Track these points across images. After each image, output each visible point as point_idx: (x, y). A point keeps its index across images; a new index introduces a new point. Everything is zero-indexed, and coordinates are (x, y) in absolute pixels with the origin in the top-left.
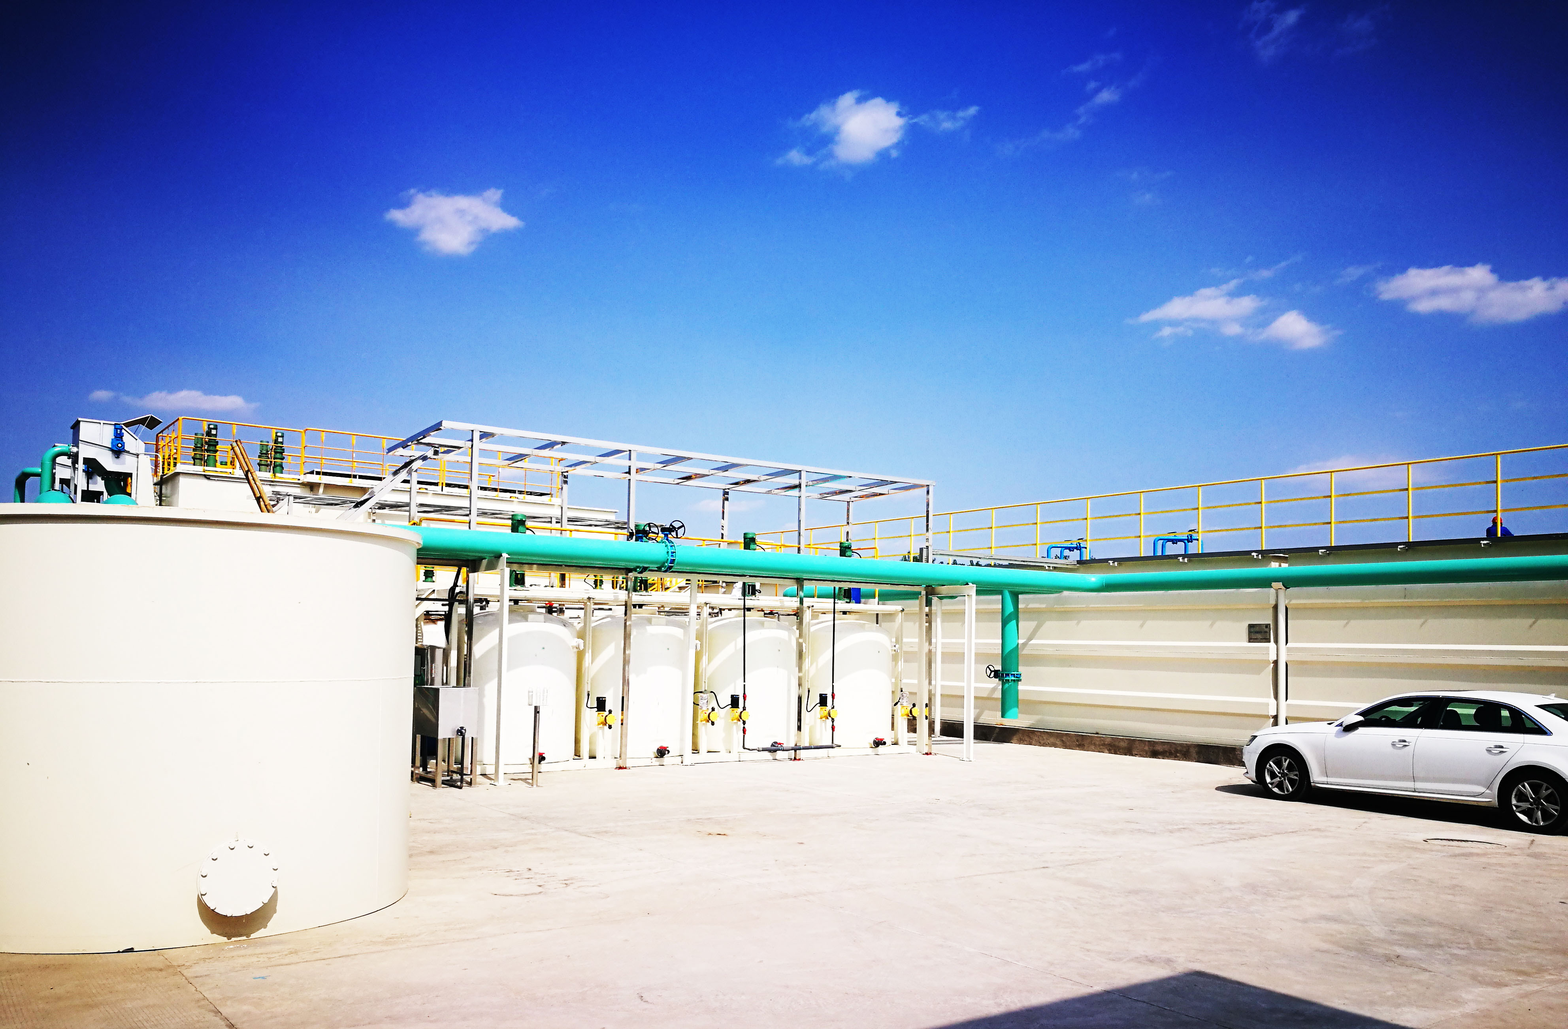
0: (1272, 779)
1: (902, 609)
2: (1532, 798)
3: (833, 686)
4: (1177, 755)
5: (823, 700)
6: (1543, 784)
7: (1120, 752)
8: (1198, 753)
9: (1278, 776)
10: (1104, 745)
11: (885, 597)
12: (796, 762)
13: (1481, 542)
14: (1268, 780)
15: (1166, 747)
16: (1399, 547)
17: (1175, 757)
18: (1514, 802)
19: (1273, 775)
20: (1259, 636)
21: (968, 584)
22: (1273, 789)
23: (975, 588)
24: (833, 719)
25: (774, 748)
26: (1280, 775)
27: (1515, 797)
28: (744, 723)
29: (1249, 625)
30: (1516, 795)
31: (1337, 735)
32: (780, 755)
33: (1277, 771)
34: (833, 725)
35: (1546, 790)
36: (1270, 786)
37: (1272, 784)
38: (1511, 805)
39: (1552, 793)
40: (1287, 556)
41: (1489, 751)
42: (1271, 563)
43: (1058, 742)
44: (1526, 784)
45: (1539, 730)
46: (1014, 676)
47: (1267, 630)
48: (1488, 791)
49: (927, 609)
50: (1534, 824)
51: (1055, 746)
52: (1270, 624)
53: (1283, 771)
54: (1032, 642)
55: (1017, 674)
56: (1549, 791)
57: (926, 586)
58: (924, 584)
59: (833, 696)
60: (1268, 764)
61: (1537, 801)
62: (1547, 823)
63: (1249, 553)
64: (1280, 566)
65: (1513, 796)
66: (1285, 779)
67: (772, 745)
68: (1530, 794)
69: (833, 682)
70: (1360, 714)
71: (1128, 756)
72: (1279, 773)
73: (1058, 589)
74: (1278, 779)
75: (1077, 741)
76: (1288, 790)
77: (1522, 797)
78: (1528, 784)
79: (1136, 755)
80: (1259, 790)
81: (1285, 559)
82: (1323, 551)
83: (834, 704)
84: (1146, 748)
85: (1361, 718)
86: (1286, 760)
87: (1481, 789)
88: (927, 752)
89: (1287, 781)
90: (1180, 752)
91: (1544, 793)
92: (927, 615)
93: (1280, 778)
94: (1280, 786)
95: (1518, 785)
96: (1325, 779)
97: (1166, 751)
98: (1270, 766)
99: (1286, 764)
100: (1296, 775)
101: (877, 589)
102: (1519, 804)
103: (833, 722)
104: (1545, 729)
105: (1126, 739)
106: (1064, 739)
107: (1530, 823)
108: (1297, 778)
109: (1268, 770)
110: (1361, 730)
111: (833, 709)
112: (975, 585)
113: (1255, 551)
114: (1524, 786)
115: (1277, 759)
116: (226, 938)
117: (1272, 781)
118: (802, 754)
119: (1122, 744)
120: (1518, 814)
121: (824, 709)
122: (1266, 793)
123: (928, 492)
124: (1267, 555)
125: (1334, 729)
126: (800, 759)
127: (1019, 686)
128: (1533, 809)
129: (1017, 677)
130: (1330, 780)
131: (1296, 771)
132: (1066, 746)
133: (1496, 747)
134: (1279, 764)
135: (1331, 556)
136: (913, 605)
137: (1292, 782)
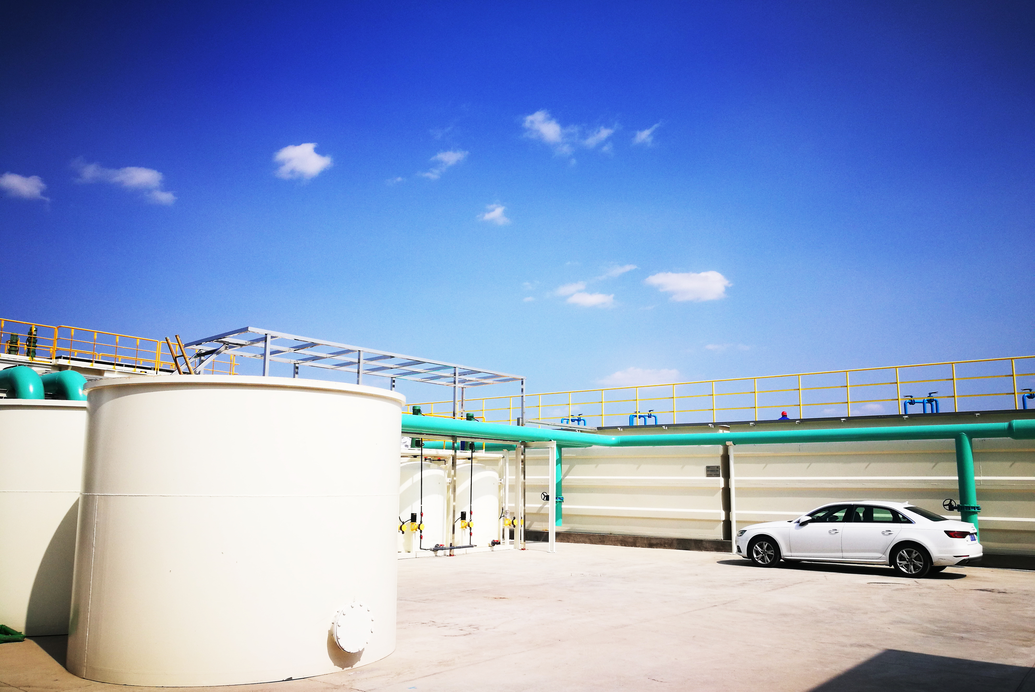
0: (757, 556)
1: (503, 456)
2: (908, 558)
3: (471, 506)
4: (665, 546)
5: (463, 516)
6: (913, 551)
7: (628, 545)
8: (678, 544)
9: (761, 553)
10: (617, 541)
11: (489, 448)
12: (451, 557)
13: (841, 419)
14: (755, 556)
15: (658, 541)
16: (797, 421)
17: (664, 547)
18: (898, 561)
19: (758, 553)
20: (712, 473)
21: (551, 441)
22: (758, 561)
23: (556, 443)
24: (471, 528)
25: (437, 549)
26: (762, 553)
27: (898, 558)
28: (421, 532)
29: (707, 466)
30: (899, 557)
31: (796, 528)
32: (440, 553)
33: (760, 550)
34: (470, 532)
35: (915, 554)
36: (756, 559)
37: (757, 558)
38: (897, 563)
39: (918, 555)
40: (729, 426)
41: (883, 533)
42: (719, 430)
43: (587, 540)
44: (904, 551)
45: (909, 521)
46: (560, 499)
47: (718, 469)
48: (883, 556)
49: (522, 457)
50: (909, 573)
51: (585, 542)
52: (719, 466)
53: (764, 550)
54: (567, 477)
55: (562, 498)
56: (917, 554)
57: (522, 442)
58: (520, 440)
59: (471, 513)
60: (755, 547)
61: (910, 560)
62: (917, 572)
63: (707, 424)
64: (723, 432)
65: (897, 558)
66: (765, 555)
67: (436, 546)
68: (906, 556)
69: (471, 504)
70: (809, 515)
71: (633, 547)
72: (761, 551)
73: (590, 444)
74: (761, 555)
75: (600, 539)
76: (767, 561)
77: (902, 558)
78: (905, 551)
79: (639, 546)
80: (750, 562)
81: (728, 429)
82: (752, 423)
83: (472, 518)
84: (645, 542)
85: (810, 518)
86: (765, 544)
87: (880, 555)
88: (523, 548)
89: (766, 556)
90: (667, 543)
91: (914, 555)
92: (522, 461)
93: (762, 555)
94: (763, 559)
95: (900, 552)
96: (789, 554)
97: (658, 544)
98: (756, 547)
99: (765, 546)
100: (772, 552)
101: (484, 443)
102: (901, 562)
103: (471, 530)
104: (911, 521)
105: (632, 537)
106: (591, 538)
107: (907, 572)
108: (773, 554)
109: (755, 550)
110: (810, 524)
111: (471, 522)
112: (556, 441)
113: (710, 423)
114: (903, 552)
115: (760, 543)
116: (341, 668)
117: (758, 556)
118: (455, 551)
119: (630, 540)
120: (900, 568)
121: (465, 522)
122: (754, 564)
123: (522, 383)
124: (718, 425)
125: (794, 525)
126: (453, 555)
127: (562, 506)
128: (909, 565)
129: (562, 500)
130: (793, 554)
131: (772, 550)
132: (592, 542)
133: (887, 531)
134: (761, 547)
135: (756, 426)
136: (512, 454)
137: (769, 556)
